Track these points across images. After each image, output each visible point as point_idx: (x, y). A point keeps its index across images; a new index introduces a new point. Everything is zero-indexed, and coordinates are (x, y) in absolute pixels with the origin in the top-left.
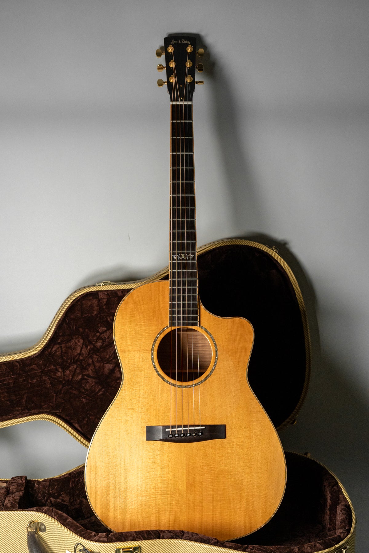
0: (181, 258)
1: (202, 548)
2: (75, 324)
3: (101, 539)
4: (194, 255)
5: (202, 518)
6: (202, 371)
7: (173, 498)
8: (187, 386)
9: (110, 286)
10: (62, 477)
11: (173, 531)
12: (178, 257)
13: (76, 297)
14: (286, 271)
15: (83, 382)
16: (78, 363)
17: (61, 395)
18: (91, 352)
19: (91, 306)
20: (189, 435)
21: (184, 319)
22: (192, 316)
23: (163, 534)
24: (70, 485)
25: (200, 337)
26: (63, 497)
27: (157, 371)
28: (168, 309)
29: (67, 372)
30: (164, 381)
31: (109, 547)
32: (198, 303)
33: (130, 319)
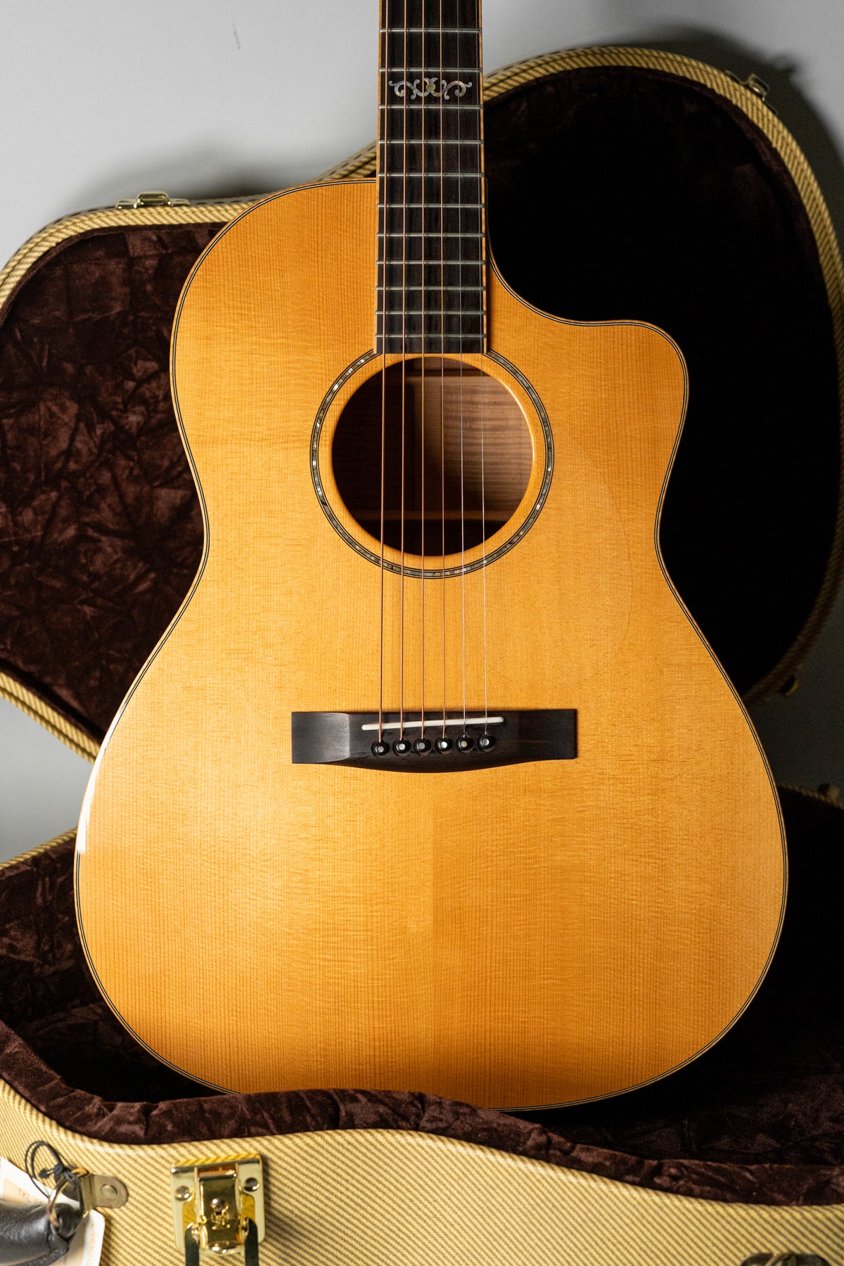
0: (422, 95)
1: (491, 1167)
2: (47, 347)
3: (124, 1129)
4: (470, 84)
5: (488, 1027)
6: (495, 517)
7: (387, 962)
8: (440, 571)
9: (168, 209)
10: (8, 874)
11: (388, 1094)
12: (410, 92)
13: (45, 249)
14: (789, 167)
15: (82, 548)
16: (64, 484)
17: (9, 593)
18: (109, 446)
19: (103, 282)
20: (444, 745)
21: (432, 324)
22: (460, 313)
23: (351, 1107)
24: (35, 898)
25: (486, 395)
26: (13, 939)
27: (331, 517)
28: (372, 288)
29: (28, 516)
30: (358, 552)
31: (149, 1160)
32: (484, 267)
33: (232, 324)
